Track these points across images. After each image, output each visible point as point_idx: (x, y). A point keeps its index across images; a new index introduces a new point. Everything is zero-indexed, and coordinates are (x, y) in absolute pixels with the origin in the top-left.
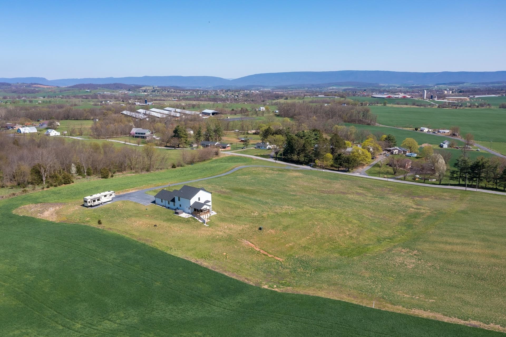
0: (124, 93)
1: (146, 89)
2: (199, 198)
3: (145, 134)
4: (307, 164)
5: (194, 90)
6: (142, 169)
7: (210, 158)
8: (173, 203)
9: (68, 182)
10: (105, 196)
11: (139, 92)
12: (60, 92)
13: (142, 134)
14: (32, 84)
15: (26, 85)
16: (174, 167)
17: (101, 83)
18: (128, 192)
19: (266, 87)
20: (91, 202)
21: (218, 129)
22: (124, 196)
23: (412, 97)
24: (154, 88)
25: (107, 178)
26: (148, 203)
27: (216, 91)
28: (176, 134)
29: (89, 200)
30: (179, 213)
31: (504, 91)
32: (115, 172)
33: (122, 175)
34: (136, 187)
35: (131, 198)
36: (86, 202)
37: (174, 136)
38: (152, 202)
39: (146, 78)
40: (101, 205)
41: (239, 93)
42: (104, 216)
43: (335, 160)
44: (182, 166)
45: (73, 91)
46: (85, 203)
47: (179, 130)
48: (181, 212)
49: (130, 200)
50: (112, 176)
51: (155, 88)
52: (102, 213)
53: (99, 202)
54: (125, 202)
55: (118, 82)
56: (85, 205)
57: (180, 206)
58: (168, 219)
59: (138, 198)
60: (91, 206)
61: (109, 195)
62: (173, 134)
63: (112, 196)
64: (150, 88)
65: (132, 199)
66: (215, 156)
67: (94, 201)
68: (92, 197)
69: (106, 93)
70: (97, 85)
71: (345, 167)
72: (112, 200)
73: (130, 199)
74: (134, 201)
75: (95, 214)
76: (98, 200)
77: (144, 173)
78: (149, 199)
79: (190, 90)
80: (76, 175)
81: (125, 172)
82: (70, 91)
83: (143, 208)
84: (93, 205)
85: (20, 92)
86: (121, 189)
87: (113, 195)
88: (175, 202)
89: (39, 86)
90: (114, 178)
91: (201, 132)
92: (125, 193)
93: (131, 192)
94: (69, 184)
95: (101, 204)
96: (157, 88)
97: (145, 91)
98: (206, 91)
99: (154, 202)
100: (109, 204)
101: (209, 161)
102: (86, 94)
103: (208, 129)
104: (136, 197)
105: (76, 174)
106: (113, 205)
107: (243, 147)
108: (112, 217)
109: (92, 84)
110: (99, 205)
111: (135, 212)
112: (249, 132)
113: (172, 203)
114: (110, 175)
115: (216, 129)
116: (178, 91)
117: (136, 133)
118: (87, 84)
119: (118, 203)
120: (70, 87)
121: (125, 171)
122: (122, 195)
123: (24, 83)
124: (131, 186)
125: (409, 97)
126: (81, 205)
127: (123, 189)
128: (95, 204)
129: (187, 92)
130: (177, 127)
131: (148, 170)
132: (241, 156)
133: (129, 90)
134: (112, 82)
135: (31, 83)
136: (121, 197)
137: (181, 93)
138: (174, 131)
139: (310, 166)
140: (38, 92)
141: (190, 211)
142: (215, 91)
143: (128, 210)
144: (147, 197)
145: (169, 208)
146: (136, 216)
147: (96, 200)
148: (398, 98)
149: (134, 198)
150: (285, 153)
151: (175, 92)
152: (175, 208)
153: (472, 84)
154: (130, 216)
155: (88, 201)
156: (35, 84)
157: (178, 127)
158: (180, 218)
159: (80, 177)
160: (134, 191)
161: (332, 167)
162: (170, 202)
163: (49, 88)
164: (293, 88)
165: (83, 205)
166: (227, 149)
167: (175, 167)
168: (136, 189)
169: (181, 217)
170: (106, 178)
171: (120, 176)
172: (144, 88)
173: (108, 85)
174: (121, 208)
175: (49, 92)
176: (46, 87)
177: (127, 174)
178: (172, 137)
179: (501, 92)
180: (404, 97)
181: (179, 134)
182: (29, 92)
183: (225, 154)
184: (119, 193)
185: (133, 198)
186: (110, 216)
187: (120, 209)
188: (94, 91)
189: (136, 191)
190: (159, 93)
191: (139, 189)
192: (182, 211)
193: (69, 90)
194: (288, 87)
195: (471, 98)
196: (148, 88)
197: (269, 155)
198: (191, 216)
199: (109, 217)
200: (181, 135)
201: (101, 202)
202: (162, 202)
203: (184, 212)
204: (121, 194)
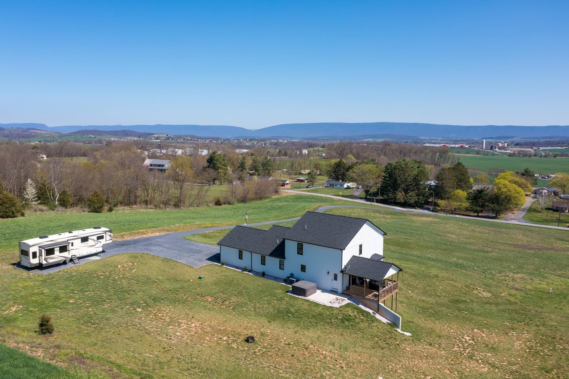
0: (133, 139)
1: (159, 136)
2: (361, 246)
3: (163, 166)
4: (421, 207)
5: (213, 139)
6: (166, 204)
7: (270, 196)
8: (277, 261)
9: (11, 214)
10: (85, 239)
11: (151, 139)
12: (60, 137)
13: (159, 166)
14: (29, 129)
15: (22, 130)
16: (218, 203)
17: (108, 130)
18: (144, 236)
19: (293, 138)
20: (41, 255)
21: (267, 162)
22: (135, 242)
23: (471, 147)
24: (167, 136)
25: (100, 212)
26: (200, 260)
27: (239, 139)
28: (210, 164)
29: (36, 249)
30: (308, 293)
31: (567, 145)
32: (117, 205)
33: (129, 210)
34: (160, 227)
35: (153, 248)
36: (25, 253)
37: (209, 167)
38: (210, 259)
39: (158, 126)
40: (70, 265)
41: (265, 142)
42: (71, 297)
43: (473, 199)
44: (230, 204)
45: (74, 137)
46: (23, 258)
47: (215, 158)
48: (313, 288)
49: (152, 253)
50: (110, 210)
51: (169, 136)
52: (67, 286)
53: (65, 254)
54: (136, 258)
55: (126, 129)
56: (24, 263)
57: (303, 268)
58: (279, 312)
59: (170, 248)
60: (40, 267)
61: (95, 238)
62: (206, 164)
63: (103, 241)
64: (163, 135)
65: (155, 250)
66: (274, 194)
67: (50, 252)
68: (44, 242)
69: (112, 139)
70: (103, 131)
71: (493, 210)
72: (103, 251)
73: (151, 250)
74: (162, 255)
75: (46, 291)
76: (63, 249)
77: (170, 209)
78: (199, 252)
79: (208, 138)
80: (36, 203)
81: (135, 206)
82: (71, 137)
83: (192, 275)
84: (44, 262)
85: (13, 136)
86: (128, 229)
87: (107, 239)
88: (284, 258)
89: (36, 131)
90: (114, 212)
91: (246, 164)
92: (136, 237)
93: (150, 235)
94: (11, 217)
95: (71, 260)
96: (171, 136)
97: (157, 139)
98: (227, 140)
99: (216, 258)
100: (94, 261)
101: (268, 200)
102: (89, 140)
103: (254, 161)
104: (166, 246)
105: (36, 201)
106: (106, 265)
107: (308, 186)
108: (97, 302)
109: (98, 131)
110: (65, 263)
111: (168, 285)
112: (303, 172)
113: (273, 263)
114: (106, 208)
115: (265, 161)
116: (195, 139)
117: (151, 165)
118: (91, 130)
119: (118, 258)
120: (72, 133)
121: (135, 204)
122: (129, 241)
123: (19, 128)
124: (151, 225)
125: (467, 146)
126: (14, 264)
127: (133, 229)
128: (51, 261)
129: (205, 141)
130: (212, 153)
131: (176, 206)
132: (313, 196)
133: (140, 137)
134: (120, 129)
135: (27, 127)
136: (127, 245)
137: (198, 141)
138: (207, 160)
139: (429, 209)
140: (34, 137)
141: (339, 285)
142: (237, 140)
143: (148, 281)
144: (194, 247)
145: (263, 275)
146: (175, 301)
147: (57, 250)
148: (455, 147)
149: (161, 249)
150: (383, 190)
151: (192, 140)
152: (284, 274)
153: (522, 138)
154: (155, 299)
155: (32, 250)
156: (33, 129)
157: (214, 153)
158: (318, 310)
159: (44, 207)
160: (158, 234)
161: (466, 212)
162: (268, 259)
163: (48, 133)
164: (324, 140)
165: (19, 265)
166: (286, 186)
167: (220, 205)
168: (162, 230)
169: (317, 305)
170: (97, 212)
171: (126, 211)
172: (157, 136)
173: (115, 131)
174: (128, 274)
175: (46, 137)
176: (44, 132)
177: (139, 209)
178: (204, 169)
179: (563, 145)
180: (462, 147)
181: (215, 164)
182: (23, 137)
183: (287, 192)
184: (122, 236)
185: (157, 248)
186: (89, 299)
187: (123, 277)
188: (98, 138)
189: (163, 233)
190: (173, 140)
191: (168, 231)
192: (313, 285)
193: (70, 135)
194: (319, 139)
195: (535, 150)
196: (161, 135)
197: (352, 195)
198: (346, 301)
199: (88, 304)
200: (218, 165)
201: (70, 256)
202: (241, 257)
203: (319, 288)
204: (128, 238)
